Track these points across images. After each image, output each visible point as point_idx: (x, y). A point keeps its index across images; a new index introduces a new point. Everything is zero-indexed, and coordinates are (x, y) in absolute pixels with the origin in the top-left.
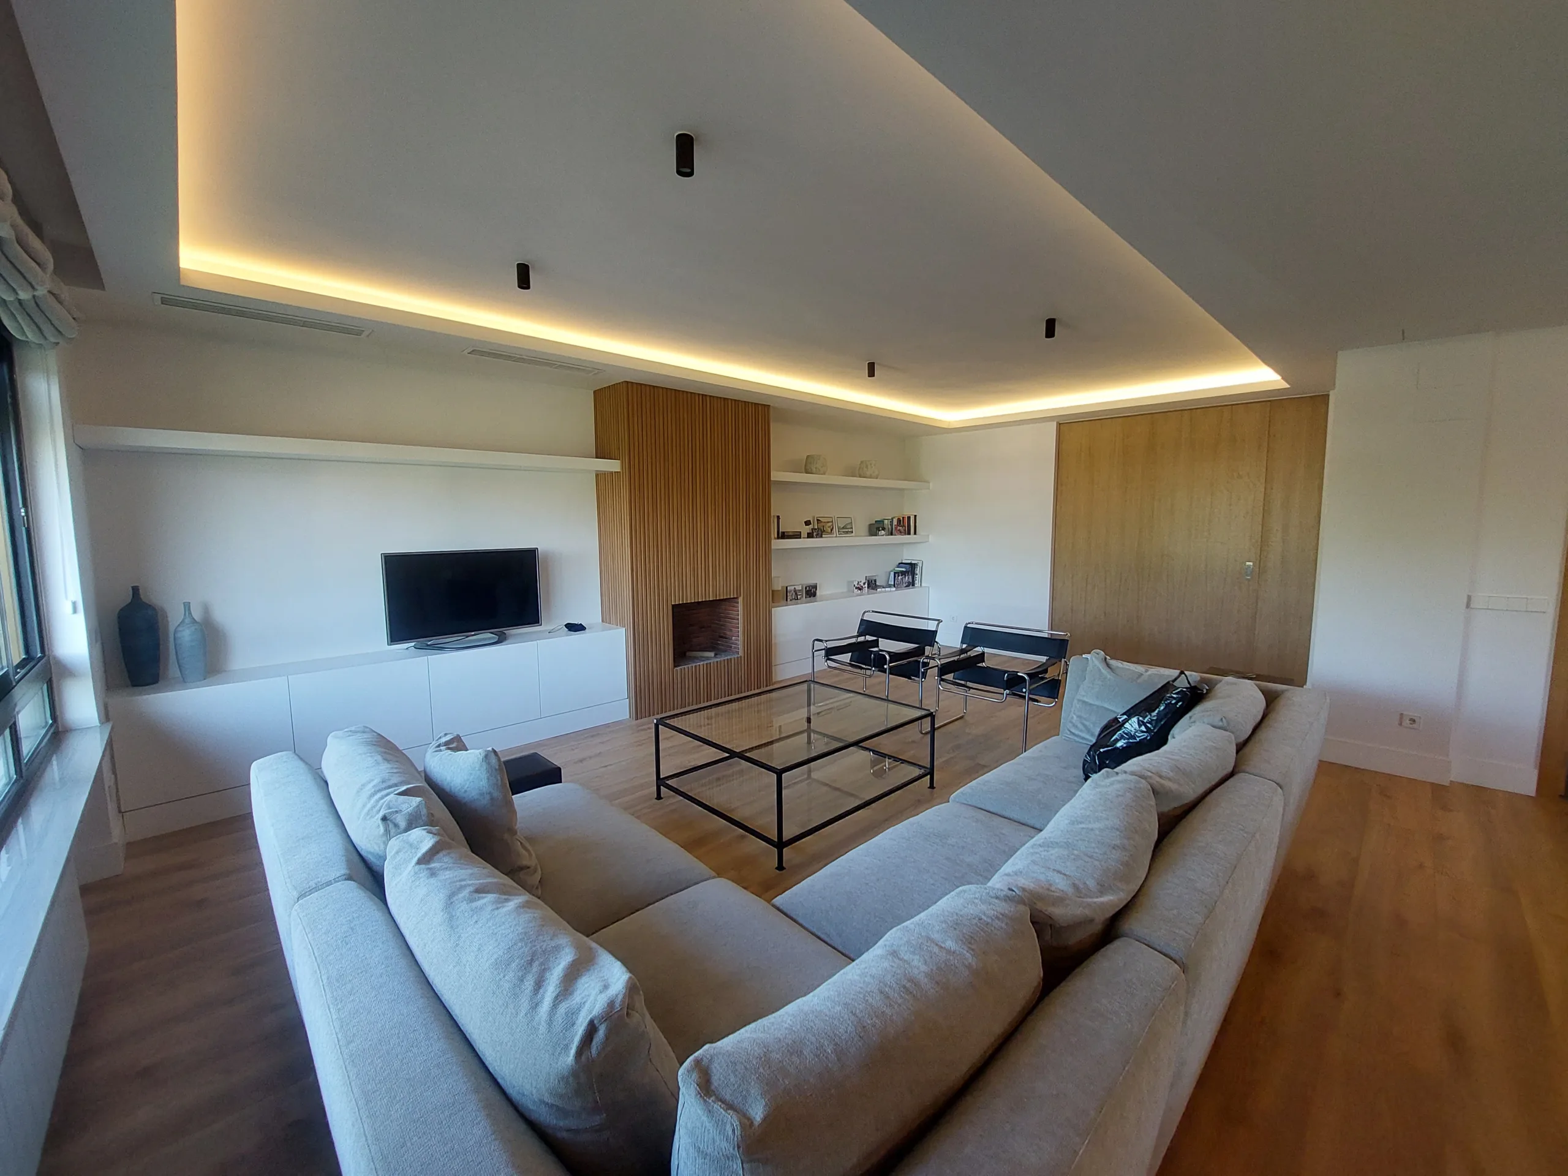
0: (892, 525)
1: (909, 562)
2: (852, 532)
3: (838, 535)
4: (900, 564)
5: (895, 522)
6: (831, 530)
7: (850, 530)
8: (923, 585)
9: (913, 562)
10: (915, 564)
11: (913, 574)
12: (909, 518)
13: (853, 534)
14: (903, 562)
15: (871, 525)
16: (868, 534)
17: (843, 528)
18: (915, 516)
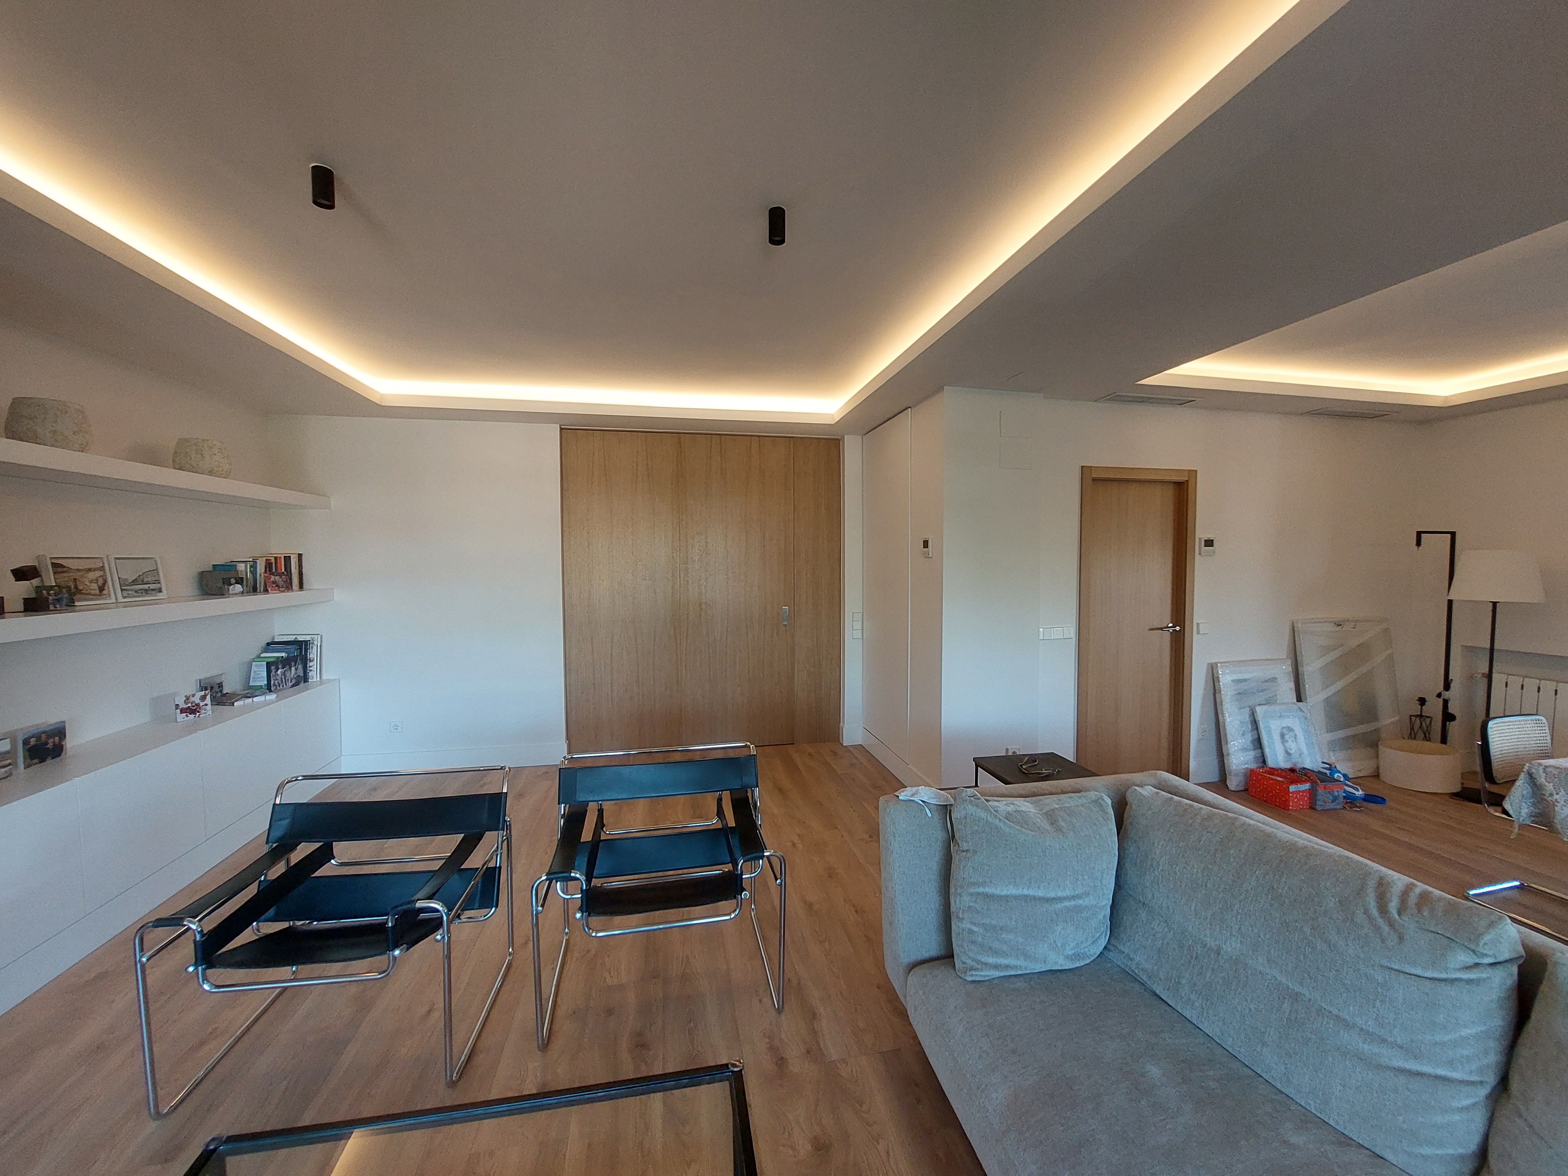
0: (254, 573)
1: (292, 638)
2: (160, 591)
3: (121, 599)
4: (271, 645)
5: (261, 567)
6: (101, 589)
7: (152, 586)
8: (324, 677)
9: (300, 638)
10: (306, 642)
11: (305, 661)
12: (287, 559)
13: (160, 596)
14: (276, 640)
15: (202, 576)
16: (197, 592)
17: (135, 582)
18: (300, 555)
